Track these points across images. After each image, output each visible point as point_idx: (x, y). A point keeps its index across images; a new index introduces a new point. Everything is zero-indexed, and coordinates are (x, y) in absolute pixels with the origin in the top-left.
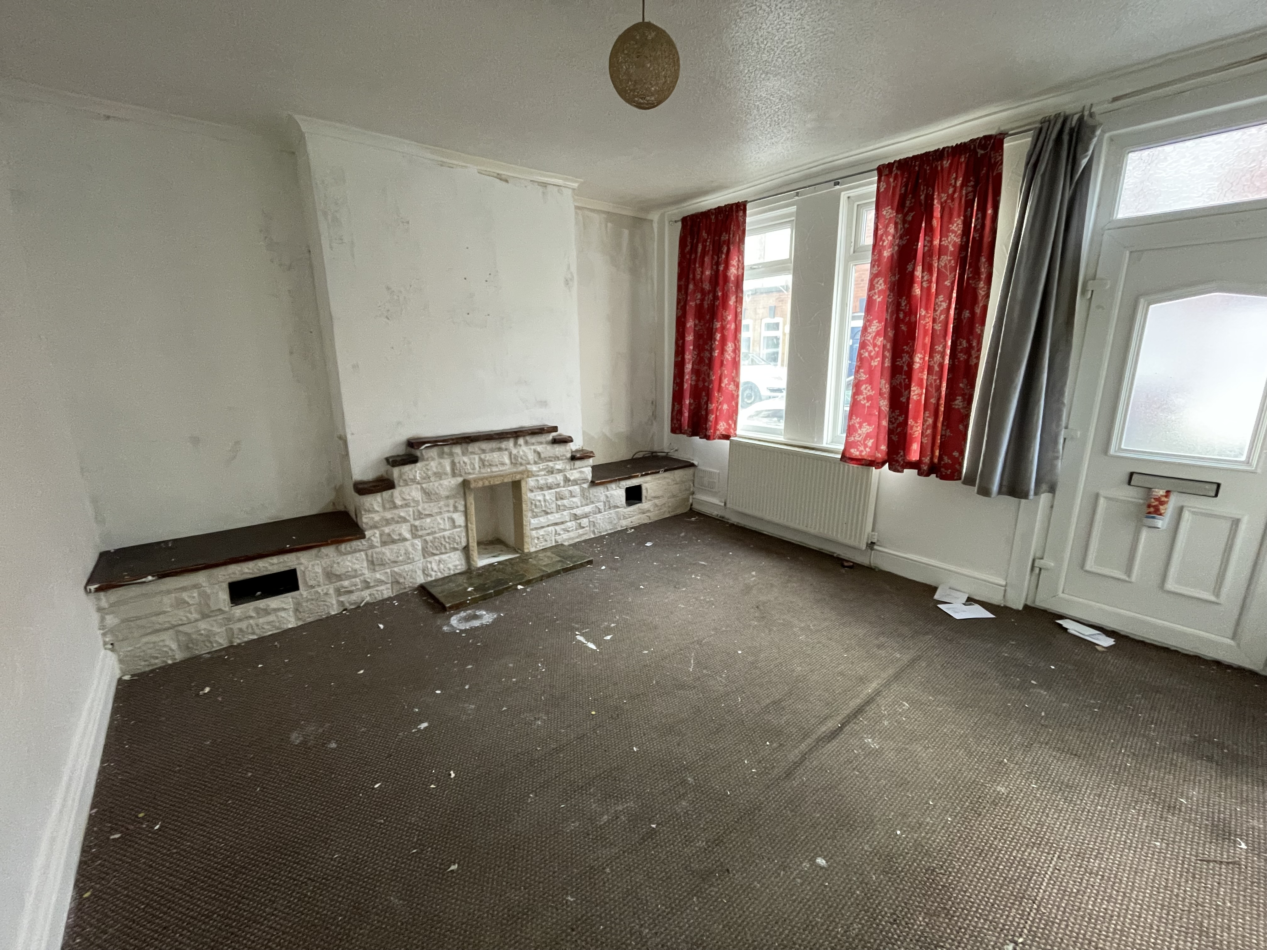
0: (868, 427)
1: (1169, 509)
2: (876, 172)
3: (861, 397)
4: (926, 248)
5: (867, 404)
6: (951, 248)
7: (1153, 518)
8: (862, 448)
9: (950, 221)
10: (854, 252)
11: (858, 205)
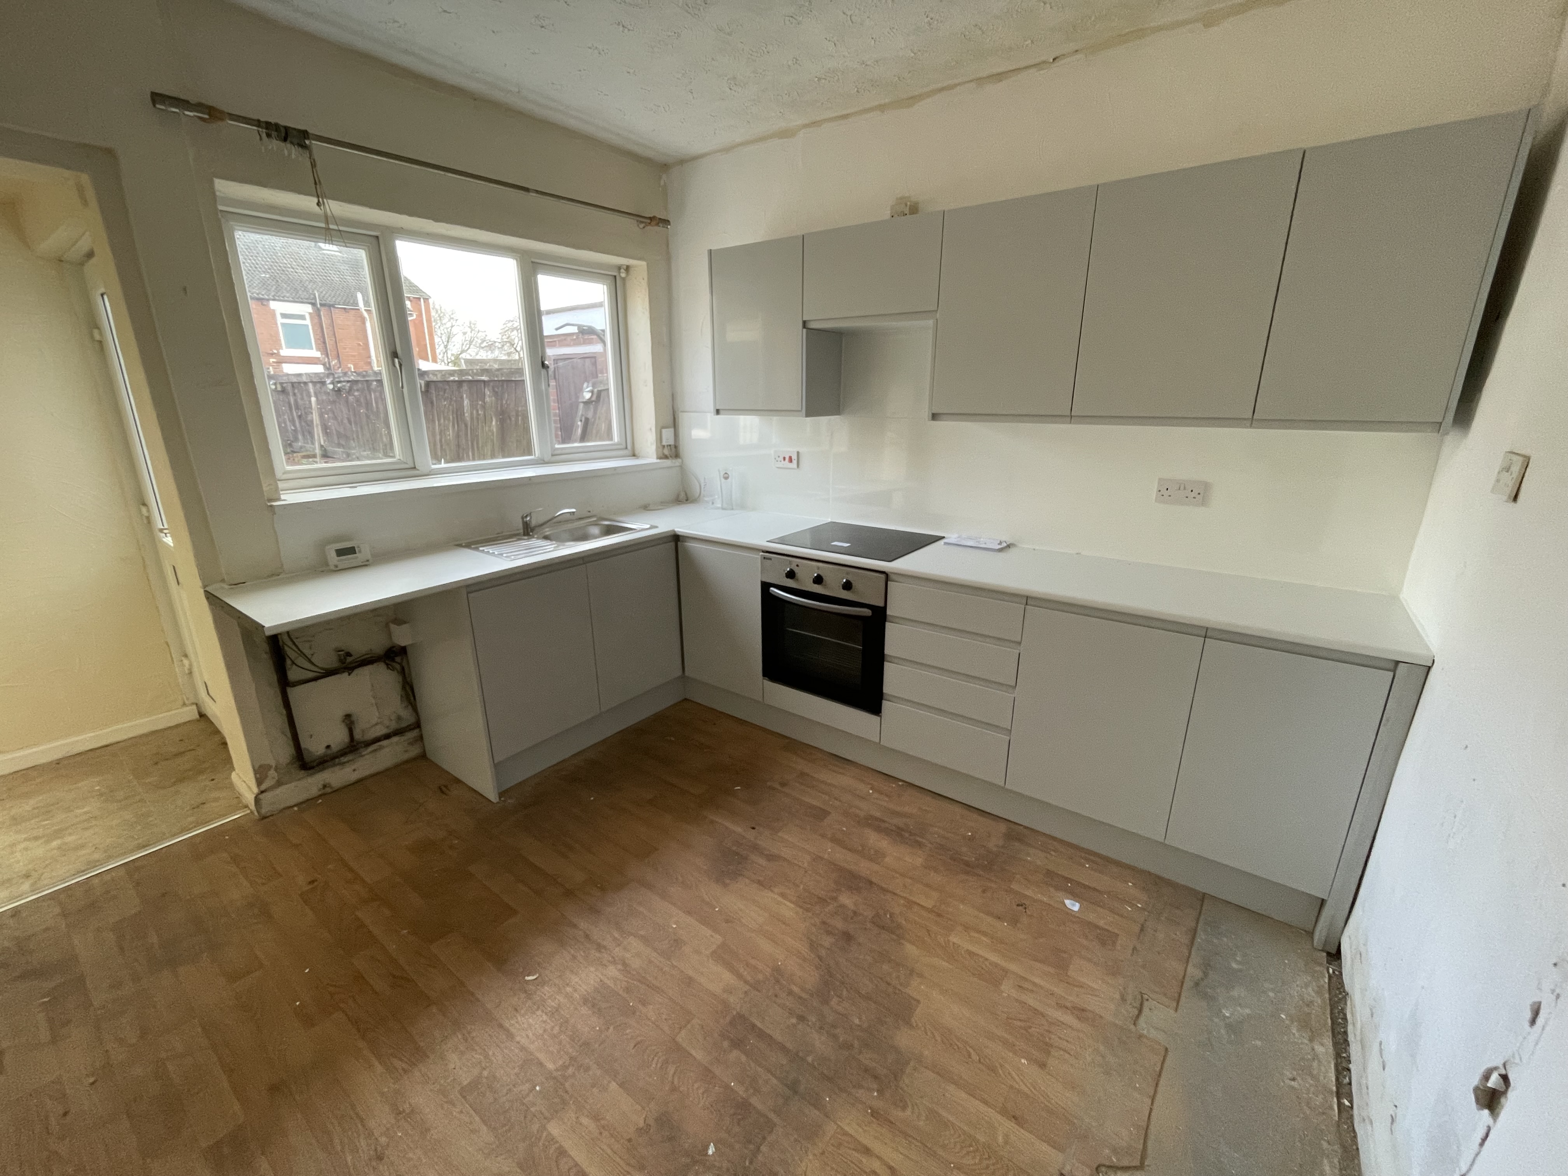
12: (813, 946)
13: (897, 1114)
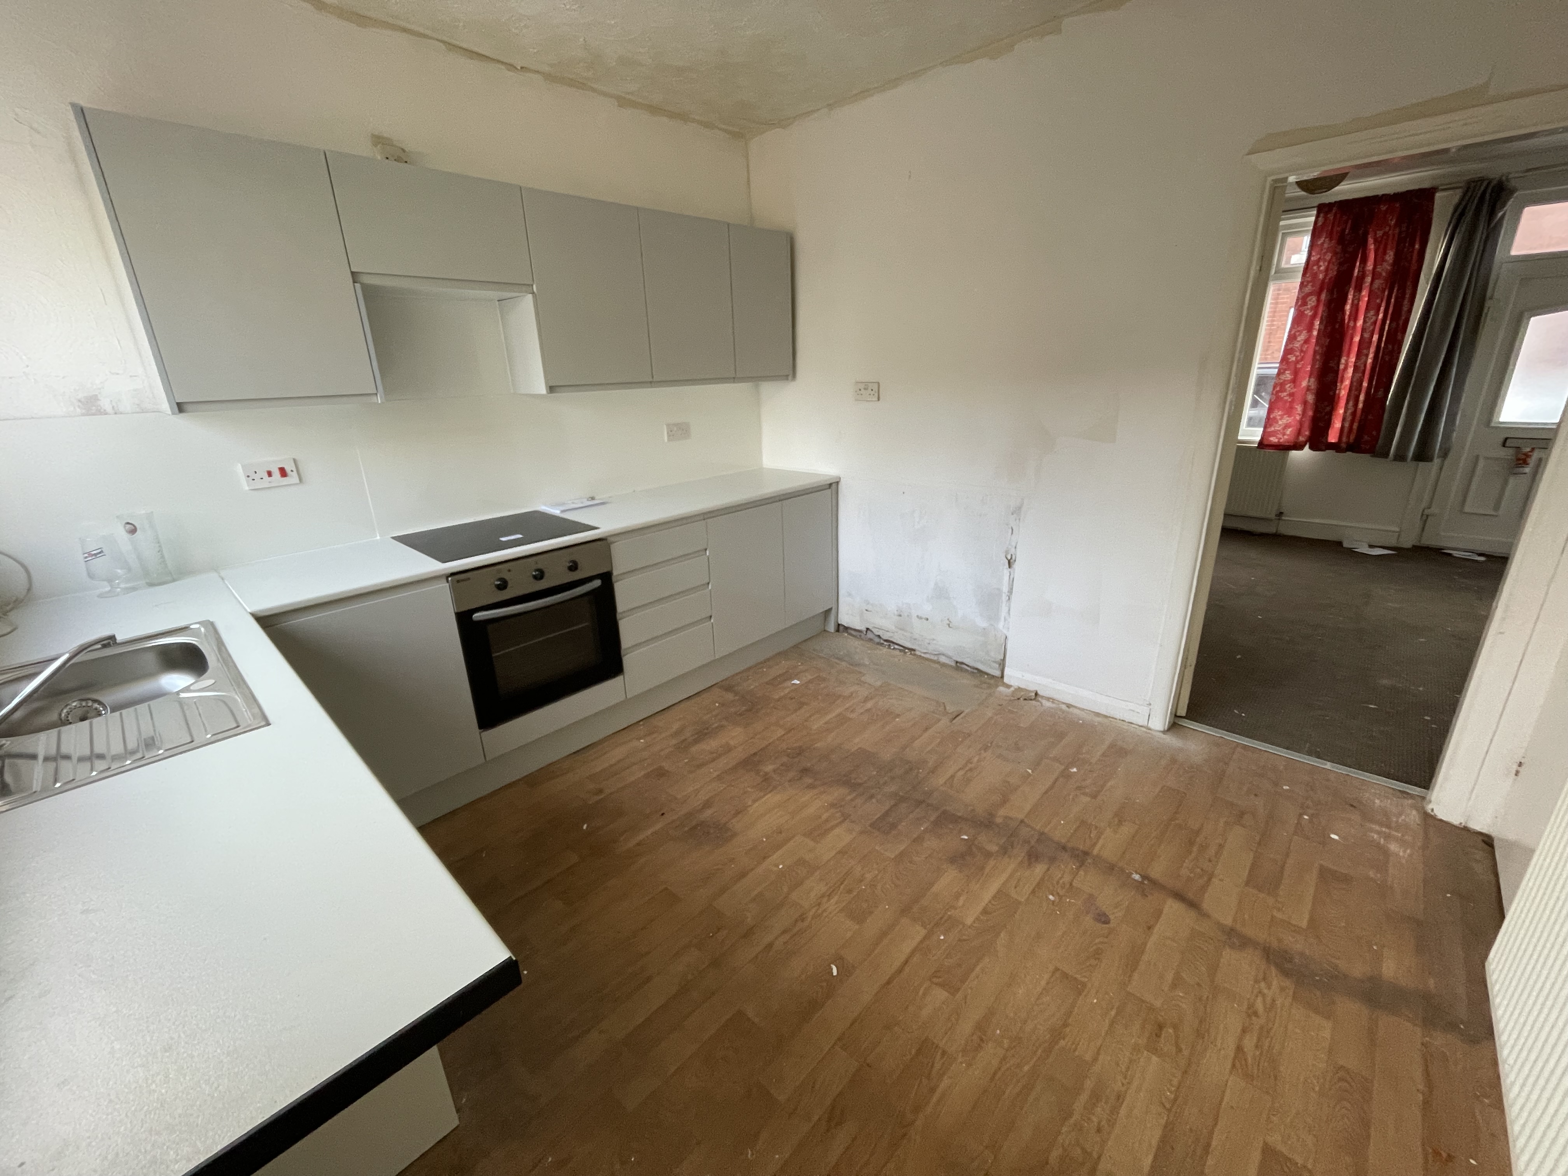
0: (1288, 418)
1: (1532, 461)
2: (1316, 209)
3: (1285, 394)
4: (1361, 273)
5: (1290, 400)
6: (1384, 274)
7: (1523, 467)
8: (1280, 436)
9: (1385, 253)
10: (1275, 273)
11: (1283, 233)
12: (811, 787)
13: (930, 764)
